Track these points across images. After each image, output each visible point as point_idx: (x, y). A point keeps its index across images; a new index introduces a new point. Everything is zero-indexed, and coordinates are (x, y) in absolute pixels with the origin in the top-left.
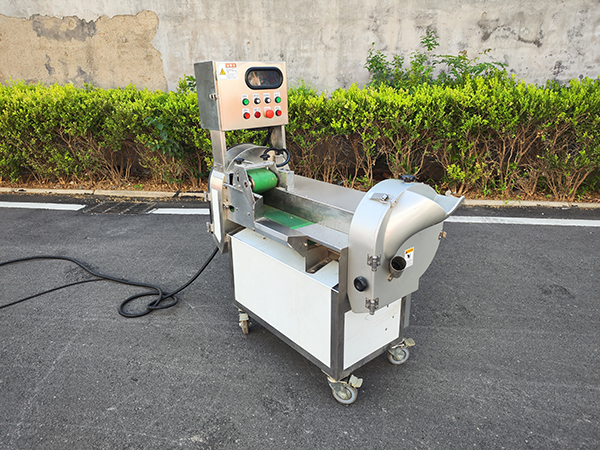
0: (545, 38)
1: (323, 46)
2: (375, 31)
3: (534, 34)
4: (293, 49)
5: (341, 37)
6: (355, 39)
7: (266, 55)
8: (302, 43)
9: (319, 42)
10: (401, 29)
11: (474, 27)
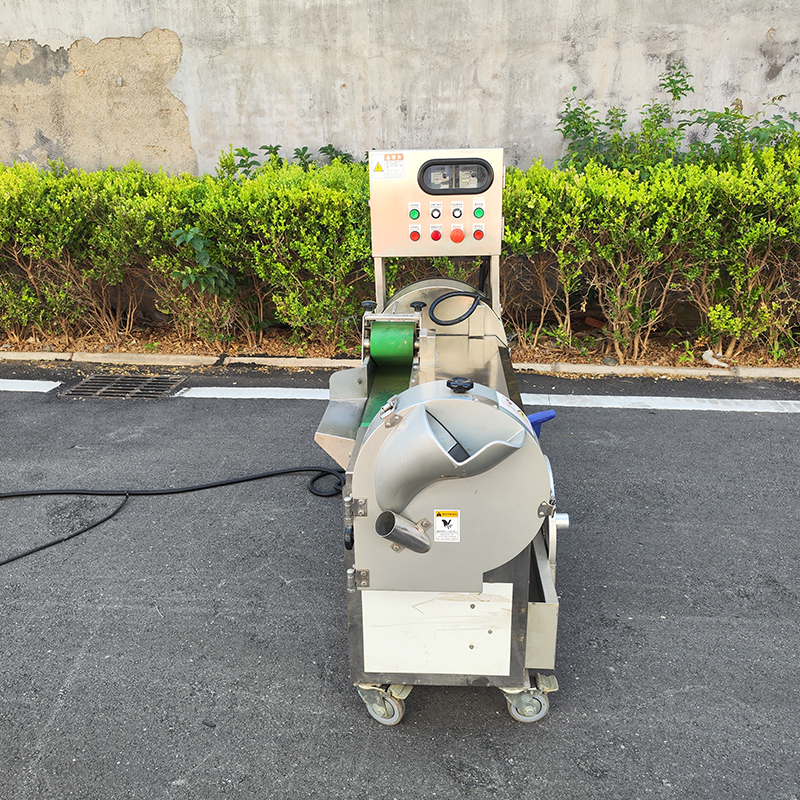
1: (478, 91)
2: (574, 63)
4: (424, 96)
5: (511, 76)
6: (536, 78)
7: (375, 107)
8: (440, 86)
9: (471, 83)
10: (619, 60)
11: (752, 55)
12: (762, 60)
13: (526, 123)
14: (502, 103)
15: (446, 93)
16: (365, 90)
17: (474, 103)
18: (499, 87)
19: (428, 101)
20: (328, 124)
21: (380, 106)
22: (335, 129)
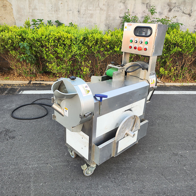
0: (193, 13)
1: (99, 8)
2: (124, 3)
3: (189, 11)
4: (84, 8)
5: (108, 5)
6: (114, 6)
7: (70, 10)
8: (89, 6)
9: (97, 6)
10: (135, 3)
11: (166, 5)
12: (168, 7)
13: (111, 18)
14: (105, 12)
15: (91, 8)
16: (68, 5)
17: (98, 12)
18: (105, 8)
19: (85, 10)
20: (57, 14)
21: (72, 10)
22: (59, 16)
